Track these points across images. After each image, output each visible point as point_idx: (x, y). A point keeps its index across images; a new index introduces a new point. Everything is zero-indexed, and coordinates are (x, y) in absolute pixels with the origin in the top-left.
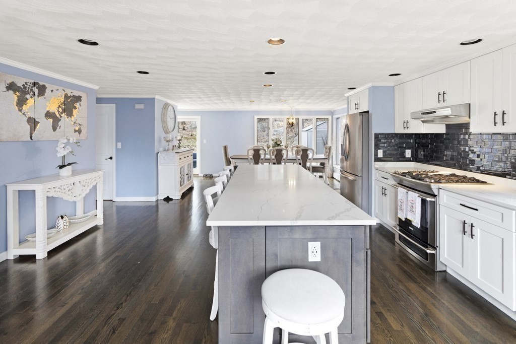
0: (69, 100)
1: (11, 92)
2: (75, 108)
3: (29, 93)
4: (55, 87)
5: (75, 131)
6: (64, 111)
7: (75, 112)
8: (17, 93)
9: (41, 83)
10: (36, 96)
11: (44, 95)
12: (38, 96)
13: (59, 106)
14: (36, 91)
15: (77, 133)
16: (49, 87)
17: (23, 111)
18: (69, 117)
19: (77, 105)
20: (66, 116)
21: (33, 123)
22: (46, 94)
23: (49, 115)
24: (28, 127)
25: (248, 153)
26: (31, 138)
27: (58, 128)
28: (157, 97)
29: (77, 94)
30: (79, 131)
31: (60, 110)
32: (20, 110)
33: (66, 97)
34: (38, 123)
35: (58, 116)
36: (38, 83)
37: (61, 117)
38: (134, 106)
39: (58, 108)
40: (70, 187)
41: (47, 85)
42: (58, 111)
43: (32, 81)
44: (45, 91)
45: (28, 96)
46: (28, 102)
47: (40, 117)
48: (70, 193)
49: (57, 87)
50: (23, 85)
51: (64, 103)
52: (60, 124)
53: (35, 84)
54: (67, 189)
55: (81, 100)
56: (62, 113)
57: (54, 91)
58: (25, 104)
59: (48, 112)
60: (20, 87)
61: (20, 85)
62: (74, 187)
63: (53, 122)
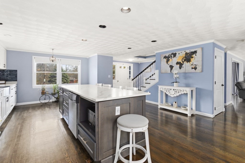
0: (188, 55)
1: (165, 59)
2: (192, 57)
3: (170, 57)
4: (180, 52)
5: (192, 68)
6: (185, 60)
7: (192, 59)
8: (167, 59)
9: (174, 53)
10: (173, 58)
12: (173, 57)
13: (183, 59)
14: (173, 56)
16: (177, 53)
17: (168, 64)
18: (189, 63)
19: (194, 55)
20: (186, 63)
21: (171, 67)
22: (176, 56)
23: (177, 63)
24: (170, 68)
26: (171, 72)
27: (182, 68)
29: (193, 50)
30: (195, 68)
31: (183, 60)
32: (167, 64)
33: (186, 54)
34: (174, 67)
35: (182, 63)
36: (173, 53)
37: (184, 63)
39: (182, 60)
41: (176, 52)
42: (182, 61)
44: (176, 55)
45: (170, 59)
47: (174, 64)
49: (181, 52)
50: (168, 56)
51: (185, 57)
52: (183, 66)
53: (172, 54)
55: (196, 53)
56: (184, 61)
57: (180, 53)
58: (169, 61)
59: (177, 62)
60: (167, 57)
61: (167, 56)
62: (170, 91)
63: (180, 66)
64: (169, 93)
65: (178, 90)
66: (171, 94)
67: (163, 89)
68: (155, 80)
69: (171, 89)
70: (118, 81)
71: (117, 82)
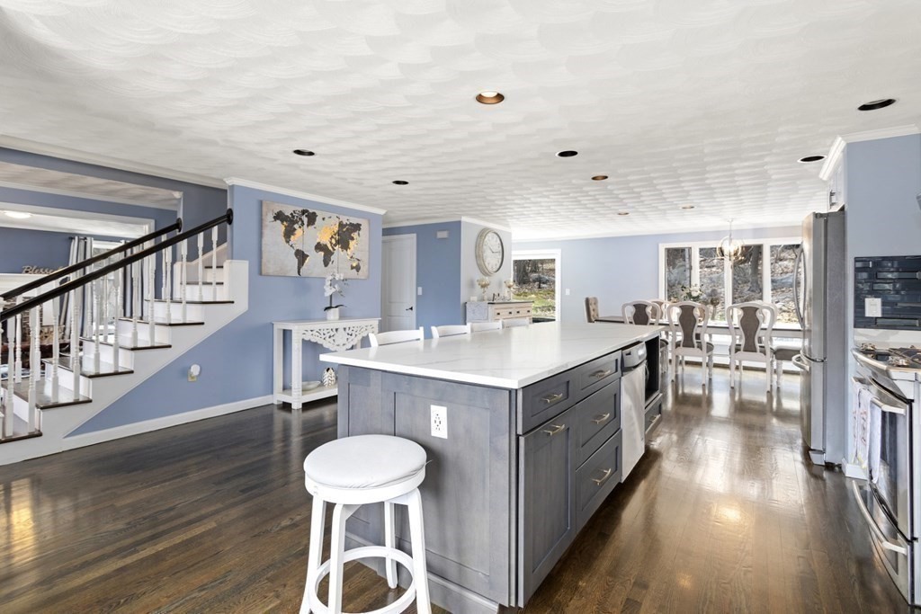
0: (344, 230)
1: (278, 222)
2: (353, 239)
3: (297, 223)
4: (327, 215)
5: (352, 268)
6: (338, 242)
7: (352, 244)
8: (285, 223)
9: (311, 211)
10: (305, 226)
11: (313, 224)
12: (308, 226)
13: (332, 237)
14: (305, 220)
15: (354, 270)
16: (320, 215)
17: (291, 243)
18: (345, 250)
19: (355, 235)
20: (340, 249)
21: (301, 256)
22: (316, 223)
23: (319, 247)
24: (296, 260)
25: (623, 313)
26: (299, 273)
27: (331, 262)
28: (464, 219)
29: (354, 221)
30: (358, 268)
31: (334, 241)
32: (288, 242)
33: (341, 225)
34: (308, 256)
35: (330, 248)
36: (307, 211)
37: (334, 250)
38: (436, 234)
39: (331, 239)
40: (332, 334)
41: (317, 213)
42: (331, 243)
43: (301, 209)
44: (315, 220)
45: (296, 226)
46: (296, 232)
47: (309, 249)
48: (331, 340)
49: (330, 214)
50: (292, 214)
51: (338, 233)
52: (333, 258)
53: (304, 212)
54: (328, 335)
55: (360, 230)
56: (335, 245)
57: (326, 219)
58: (293, 234)
59: (319, 243)
60: (287, 216)
61: (288, 213)
63: (324, 256)
66: (338, 345)
68: (233, 302)
69: (337, 330)
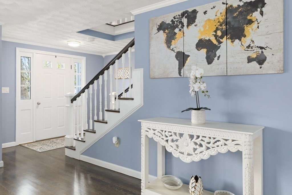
0: (235, 15)
1: (161, 32)
3: (177, 26)
4: (208, 7)
5: (250, 60)
6: (225, 33)
7: (249, 30)
8: (166, 31)
9: (190, 10)
10: (185, 27)
11: (193, 22)
12: (188, 26)
13: (217, 29)
14: (185, 21)
15: (254, 63)
16: (200, 9)
17: (172, 47)
18: (237, 41)
19: (256, 15)
20: (229, 41)
21: (182, 58)
22: (197, 20)
23: (201, 44)
24: (177, 62)
26: (180, 73)
27: (216, 58)
30: (261, 60)
31: (219, 33)
32: (169, 47)
33: (230, 11)
34: (188, 56)
35: (215, 42)
36: (187, 12)
37: (220, 43)
39: (216, 31)
40: (175, 138)
41: (197, 8)
42: (216, 36)
43: (180, 13)
44: (195, 17)
45: (177, 30)
46: (177, 36)
47: (190, 49)
48: (174, 144)
49: (212, 5)
50: (172, 21)
51: (226, 22)
52: (218, 53)
53: (183, 15)
54: (170, 138)
55: (263, 5)
56: (222, 37)
57: (209, 11)
58: (174, 39)
59: (200, 41)
60: (169, 24)
61: (168, 21)
62: (180, 140)
63: (207, 53)
64: (175, 147)
65: (207, 140)
66: (183, 153)
67: (156, 132)
68: (133, 99)
69: (181, 135)
70: (38, 104)
71: (37, 107)
